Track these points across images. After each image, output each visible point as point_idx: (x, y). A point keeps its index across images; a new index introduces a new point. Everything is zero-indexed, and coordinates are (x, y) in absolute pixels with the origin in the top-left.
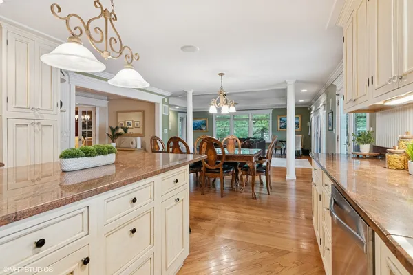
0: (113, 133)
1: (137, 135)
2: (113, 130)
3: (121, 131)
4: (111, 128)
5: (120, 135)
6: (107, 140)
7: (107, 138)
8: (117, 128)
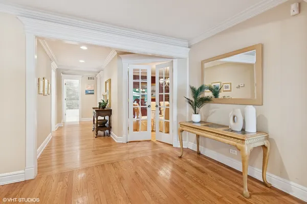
0: (195, 97)
1: (243, 102)
2: (195, 92)
3: (208, 94)
4: (193, 89)
5: (207, 100)
6: (188, 108)
7: (188, 105)
8: (202, 89)
